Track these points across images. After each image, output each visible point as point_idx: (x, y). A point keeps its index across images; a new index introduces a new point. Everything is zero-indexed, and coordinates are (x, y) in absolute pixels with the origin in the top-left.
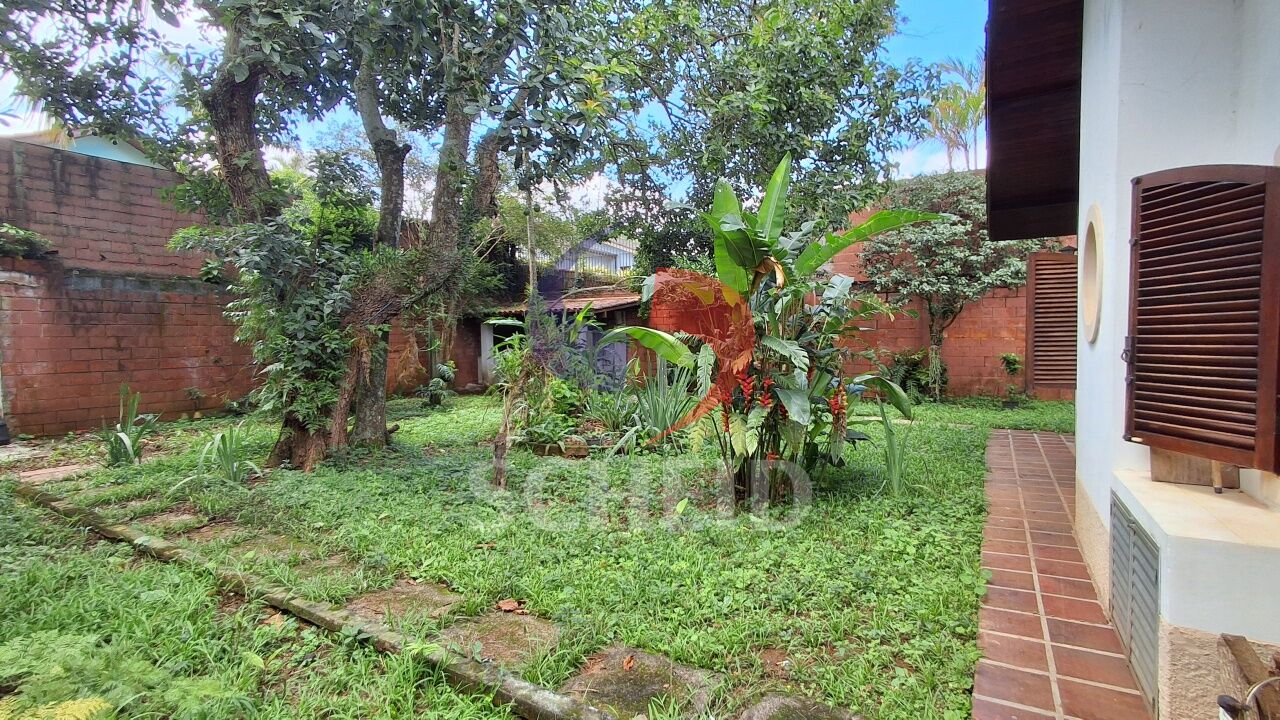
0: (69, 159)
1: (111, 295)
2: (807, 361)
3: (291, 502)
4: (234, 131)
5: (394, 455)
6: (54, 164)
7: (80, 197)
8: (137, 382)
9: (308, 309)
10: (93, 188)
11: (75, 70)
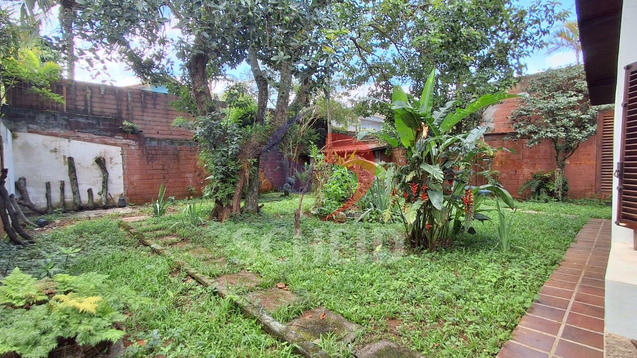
0: (146, 94)
1: (161, 148)
2: (443, 176)
3: (211, 235)
4: (198, 77)
5: (260, 217)
6: (141, 96)
7: (150, 108)
8: (170, 183)
9: (223, 153)
10: (155, 104)
11: (144, 58)
